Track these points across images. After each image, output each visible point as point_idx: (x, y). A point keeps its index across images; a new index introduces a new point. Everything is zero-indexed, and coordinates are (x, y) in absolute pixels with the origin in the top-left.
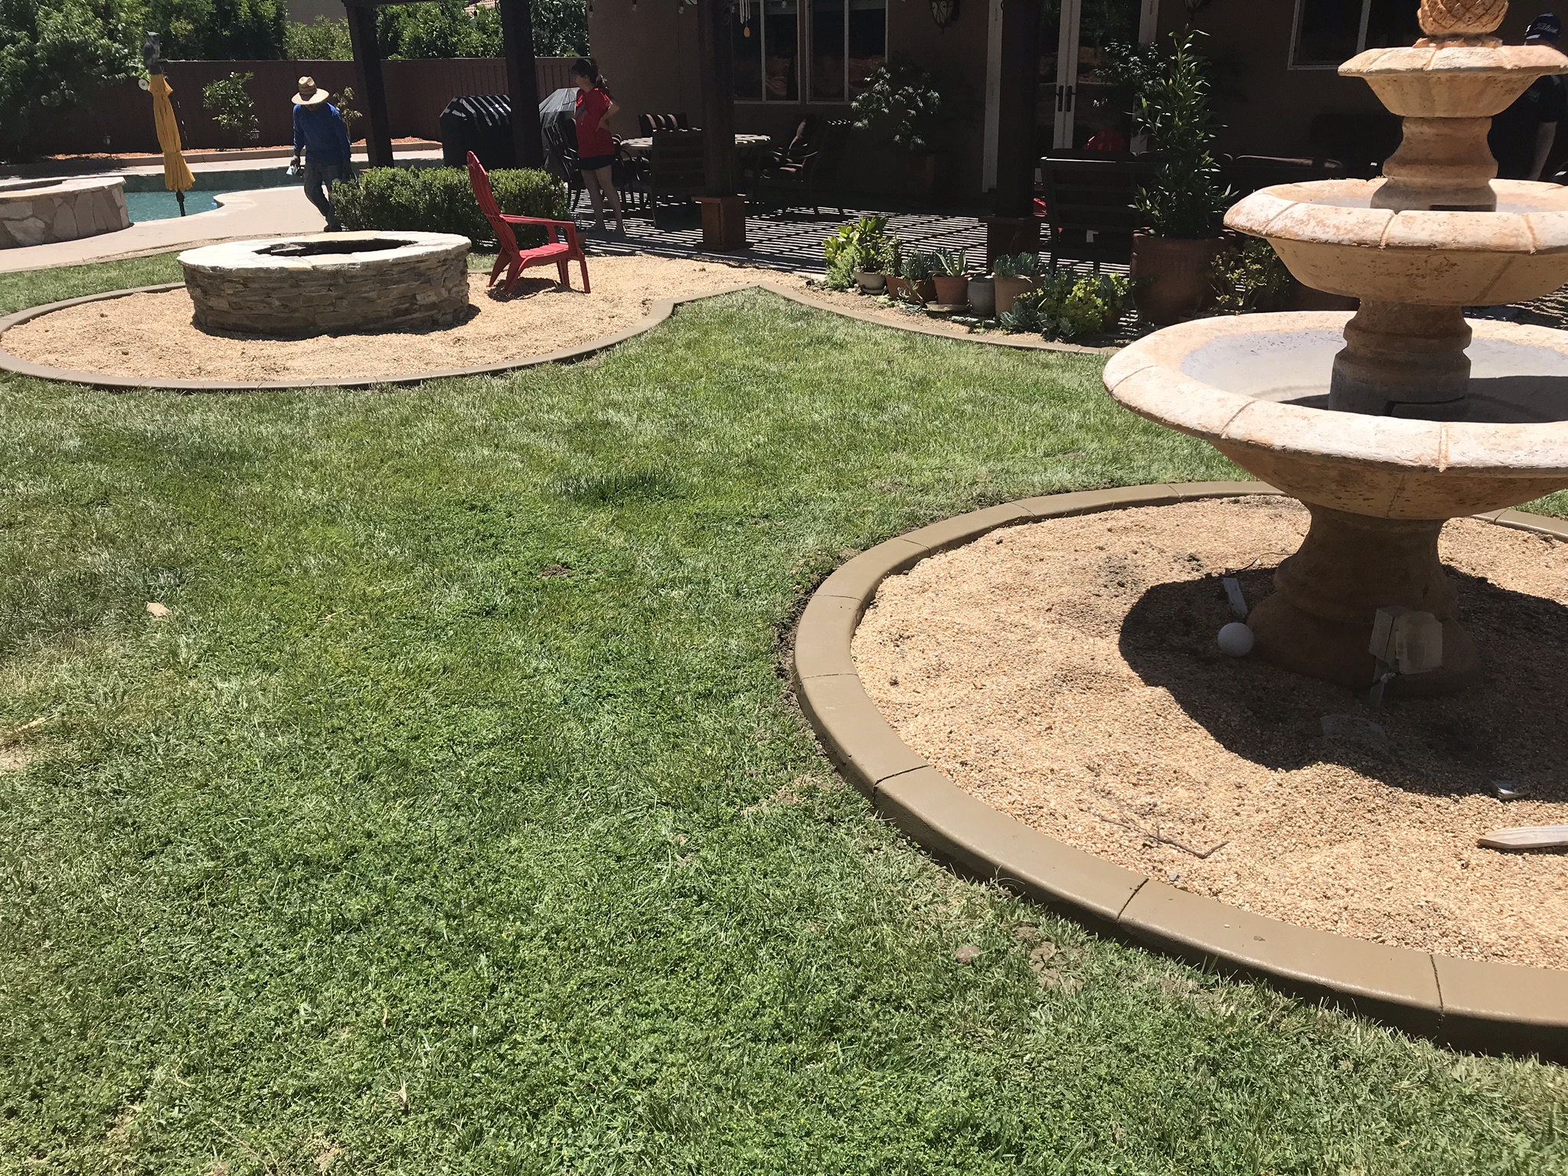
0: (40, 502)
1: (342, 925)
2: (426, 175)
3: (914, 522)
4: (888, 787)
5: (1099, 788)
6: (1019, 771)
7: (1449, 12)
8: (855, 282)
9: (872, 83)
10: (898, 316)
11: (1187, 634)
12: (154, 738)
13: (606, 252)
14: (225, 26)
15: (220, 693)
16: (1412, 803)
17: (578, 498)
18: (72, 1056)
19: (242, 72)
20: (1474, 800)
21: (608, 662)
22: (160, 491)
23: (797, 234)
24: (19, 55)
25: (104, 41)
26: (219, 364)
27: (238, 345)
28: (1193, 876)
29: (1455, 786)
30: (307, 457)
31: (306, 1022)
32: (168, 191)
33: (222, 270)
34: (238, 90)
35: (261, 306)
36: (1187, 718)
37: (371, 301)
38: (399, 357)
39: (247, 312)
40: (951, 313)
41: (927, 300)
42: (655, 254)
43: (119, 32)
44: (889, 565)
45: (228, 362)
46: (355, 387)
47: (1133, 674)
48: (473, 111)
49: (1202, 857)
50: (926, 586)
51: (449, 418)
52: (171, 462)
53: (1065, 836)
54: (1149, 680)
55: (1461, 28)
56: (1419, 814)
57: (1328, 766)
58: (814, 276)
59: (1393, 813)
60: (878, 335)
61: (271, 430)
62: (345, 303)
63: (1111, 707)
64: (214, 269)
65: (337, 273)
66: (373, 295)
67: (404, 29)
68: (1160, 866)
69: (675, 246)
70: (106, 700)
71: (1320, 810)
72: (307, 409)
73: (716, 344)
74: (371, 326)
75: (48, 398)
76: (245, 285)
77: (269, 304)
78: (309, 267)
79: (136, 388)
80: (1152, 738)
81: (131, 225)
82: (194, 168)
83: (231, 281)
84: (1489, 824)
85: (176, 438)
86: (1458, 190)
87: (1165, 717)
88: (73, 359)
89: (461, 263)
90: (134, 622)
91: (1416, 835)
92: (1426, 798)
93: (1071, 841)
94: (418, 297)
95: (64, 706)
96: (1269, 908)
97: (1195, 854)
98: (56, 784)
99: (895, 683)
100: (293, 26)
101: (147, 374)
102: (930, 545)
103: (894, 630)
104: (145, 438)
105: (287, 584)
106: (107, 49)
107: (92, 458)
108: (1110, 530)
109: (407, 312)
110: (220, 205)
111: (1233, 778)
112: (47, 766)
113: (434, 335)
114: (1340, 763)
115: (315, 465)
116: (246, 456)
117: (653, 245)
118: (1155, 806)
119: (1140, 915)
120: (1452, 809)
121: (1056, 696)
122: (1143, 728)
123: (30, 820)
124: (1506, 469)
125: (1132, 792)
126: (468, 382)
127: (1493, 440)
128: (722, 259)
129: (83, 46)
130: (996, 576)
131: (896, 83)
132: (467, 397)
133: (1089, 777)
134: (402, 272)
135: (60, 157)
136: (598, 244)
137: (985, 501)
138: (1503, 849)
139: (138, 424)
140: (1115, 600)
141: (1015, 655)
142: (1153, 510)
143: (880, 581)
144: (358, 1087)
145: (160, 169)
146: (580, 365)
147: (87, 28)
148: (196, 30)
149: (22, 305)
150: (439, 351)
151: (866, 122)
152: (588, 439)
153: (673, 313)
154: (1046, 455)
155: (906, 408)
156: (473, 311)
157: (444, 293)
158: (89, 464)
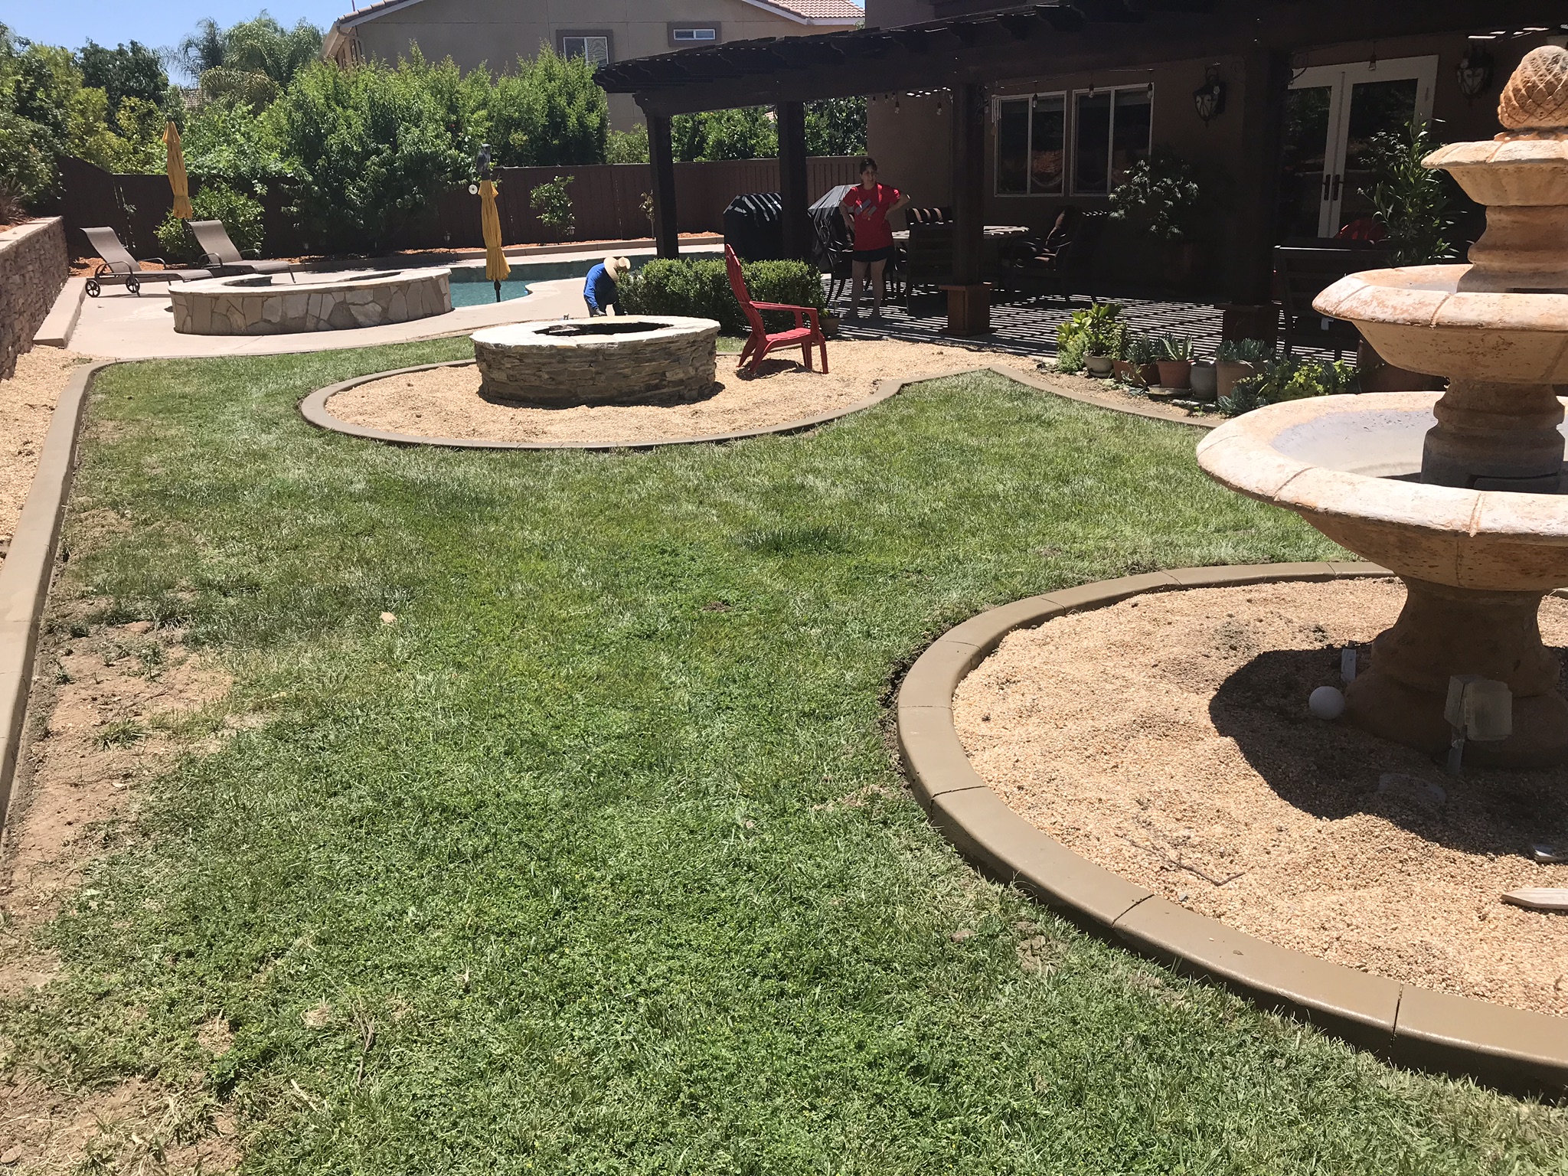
0: (322, 530)
1: (456, 855)
2: (699, 266)
3: (1061, 583)
4: (943, 801)
5: (1141, 819)
6: (1070, 798)
7: (1522, 106)
8: (1084, 365)
9: (1131, 175)
10: (1119, 398)
11: (1284, 697)
12: (359, 712)
13: (856, 337)
14: (554, 136)
15: (417, 682)
16: (1447, 858)
17: (755, 548)
18: (241, 922)
19: (564, 174)
20: (1510, 860)
21: (735, 682)
22: (414, 526)
23: (1044, 320)
24: (382, 164)
25: (453, 152)
26: (491, 427)
27: (510, 411)
28: (1201, 899)
29: (1493, 846)
30: (540, 505)
31: (412, 921)
32: (487, 281)
33: (503, 347)
34: (560, 191)
35: (533, 378)
36: (1248, 766)
37: (626, 377)
38: (641, 426)
39: (521, 384)
40: (1173, 396)
41: (1150, 383)
42: (900, 339)
43: (466, 143)
44: (1018, 619)
45: (499, 426)
46: (597, 450)
47: (1211, 725)
48: (753, 208)
49: (1218, 885)
50: (1048, 640)
51: (668, 478)
52: (429, 504)
53: (1093, 855)
54: (1223, 732)
55: (1534, 122)
56: (1451, 868)
57: (1368, 817)
58: (1046, 360)
59: (1426, 866)
60: (1091, 416)
61: (517, 482)
62: (603, 377)
63: (1183, 753)
64: (497, 345)
65: (598, 352)
66: (627, 371)
67: (709, 133)
68: (1173, 887)
69: (922, 332)
70: (331, 682)
71: (1351, 856)
72: (552, 467)
73: (928, 419)
74: (625, 399)
75: (350, 449)
76: (521, 360)
77: (540, 377)
78: (574, 345)
79: (419, 445)
80: (1210, 782)
81: (453, 309)
82: (510, 261)
83: (509, 357)
84: (1520, 883)
85: (439, 485)
86: (1536, 273)
87: (1227, 765)
88: (377, 420)
89: (710, 345)
90: (369, 625)
91: (1440, 888)
92: (1461, 854)
93: (1098, 859)
94: (667, 374)
95: (301, 684)
96: (1263, 932)
97: (1213, 882)
98: (280, 739)
99: (987, 719)
100: (613, 133)
101: (431, 433)
102: (1066, 605)
103: (1001, 675)
104: (415, 484)
105: (493, 604)
106: (454, 160)
107: (370, 499)
108: (1249, 601)
109: (657, 387)
110: (530, 292)
111: (1276, 822)
112: (278, 726)
113: (677, 408)
114: (1380, 815)
115: (544, 512)
116: (491, 502)
117: (900, 330)
118: (1189, 838)
119: (1136, 924)
120: (1486, 866)
121: (1131, 739)
122: (1203, 772)
123: (257, 763)
124: (1536, 537)
125: (1173, 826)
126: (695, 449)
127: (1528, 509)
128: (963, 343)
129: (434, 156)
130: (1115, 635)
131: (1156, 175)
132: (689, 462)
133: (1136, 809)
134: (655, 351)
135: (409, 252)
136: (850, 330)
137: (1134, 569)
138: (1527, 907)
139: (412, 473)
140: (1223, 661)
141: (1106, 703)
142: (1301, 585)
143: (1006, 633)
144: (436, 968)
145: (482, 263)
146: (797, 436)
147: (439, 142)
148: (530, 140)
149: (349, 375)
150: (677, 421)
151: (1122, 212)
152: (782, 500)
153: (898, 393)
154: (1218, 531)
155: (1089, 482)
156: (719, 388)
157: (692, 372)
158: (367, 504)
